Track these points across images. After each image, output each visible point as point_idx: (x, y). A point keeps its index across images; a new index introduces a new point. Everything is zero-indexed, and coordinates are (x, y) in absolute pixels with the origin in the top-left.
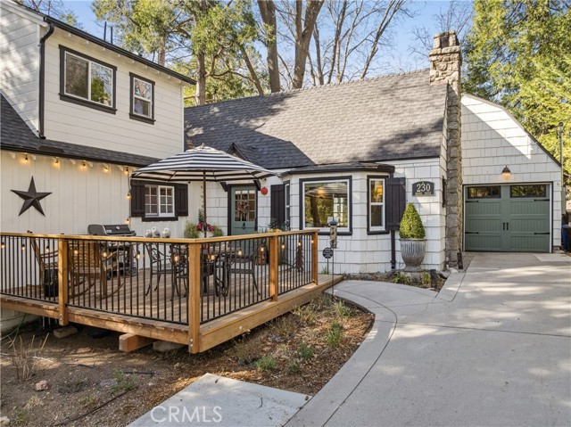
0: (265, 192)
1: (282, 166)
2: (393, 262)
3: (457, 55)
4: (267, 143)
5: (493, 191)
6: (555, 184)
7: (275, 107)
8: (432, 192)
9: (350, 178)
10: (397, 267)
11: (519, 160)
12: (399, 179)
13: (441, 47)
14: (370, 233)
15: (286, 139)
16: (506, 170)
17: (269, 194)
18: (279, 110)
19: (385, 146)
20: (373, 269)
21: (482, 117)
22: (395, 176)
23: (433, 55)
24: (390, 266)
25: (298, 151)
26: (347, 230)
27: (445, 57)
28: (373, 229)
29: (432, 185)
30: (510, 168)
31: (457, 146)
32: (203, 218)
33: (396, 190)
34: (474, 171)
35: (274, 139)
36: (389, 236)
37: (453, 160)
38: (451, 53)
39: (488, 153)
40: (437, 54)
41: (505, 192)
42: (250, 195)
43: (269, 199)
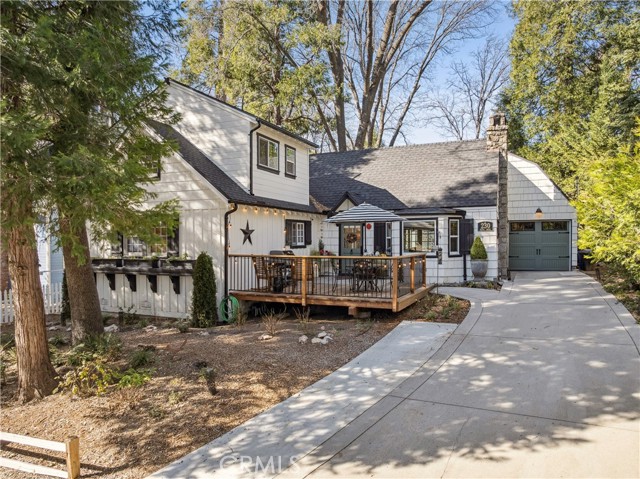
0: (369, 227)
2: (465, 276)
3: (506, 132)
4: (368, 191)
5: (529, 225)
6: (573, 221)
7: (365, 158)
8: (491, 228)
9: (437, 219)
10: (468, 279)
11: (548, 203)
12: (469, 220)
13: (494, 125)
14: (450, 256)
15: (382, 187)
16: (539, 211)
17: (372, 228)
18: (369, 160)
19: (454, 192)
20: (452, 281)
21: (521, 170)
22: (466, 218)
23: (489, 131)
24: (463, 278)
25: (393, 197)
27: (498, 133)
28: (451, 253)
29: (491, 224)
30: (542, 209)
31: (505, 195)
32: (321, 246)
33: (467, 227)
34: (515, 211)
36: (462, 258)
37: (503, 206)
38: (502, 130)
39: (526, 197)
40: (492, 130)
41: (538, 227)
43: (373, 233)
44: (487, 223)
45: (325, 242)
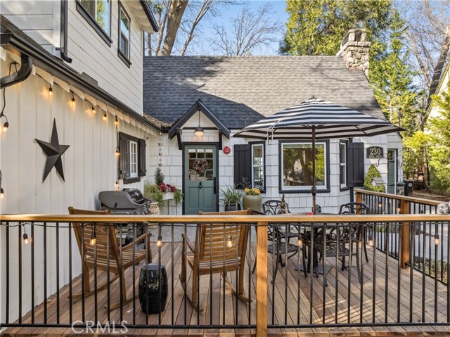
0: (227, 151)
1: (236, 126)
3: (368, 49)
4: (218, 103)
6: (399, 150)
8: (382, 155)
9: (327, 141)
12: (358, 144)
13: (355, 40)
14: (341, 190)
15: (237, 101)
17: (232, 153)
18: (214, 72)
23: (351, 46)
27: (360, 49)
29: (382, 149)
33: (356, 153)
36: (348, 192)
38: (364, 47)
40: (354, 46)
42: (199, 154)
43: (232, 159)
44: (377, 148)
45: (164, 171)
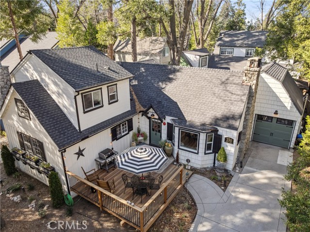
0: (164, 124)
2: (214, 163)
3: (257, 73)
6: (297, 122)
7: (171, 76)
8: (232, 143)
9: (199, 133)
10: (216, 165)
11: (283, 108)
12: (219, 135)
14: (205, 154)
15: (175, 100)
17: (166, 126)
18: (172, 78)
22: (218, 133)
23: (246, 70)
24: (213, 165)
25: (179, 108)
26: (197, 152)
27: (251, 72)
28: (207, 152)
30: (278, 111)
33: (218, 139)
35: (170, 99)
37: (247, 121)
38: (254, 71)
40: (248, 70)
41: (274, 121)
44: (230, 139)
